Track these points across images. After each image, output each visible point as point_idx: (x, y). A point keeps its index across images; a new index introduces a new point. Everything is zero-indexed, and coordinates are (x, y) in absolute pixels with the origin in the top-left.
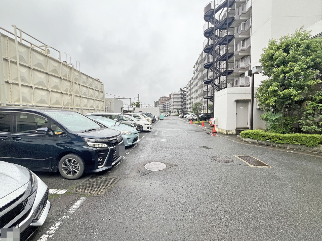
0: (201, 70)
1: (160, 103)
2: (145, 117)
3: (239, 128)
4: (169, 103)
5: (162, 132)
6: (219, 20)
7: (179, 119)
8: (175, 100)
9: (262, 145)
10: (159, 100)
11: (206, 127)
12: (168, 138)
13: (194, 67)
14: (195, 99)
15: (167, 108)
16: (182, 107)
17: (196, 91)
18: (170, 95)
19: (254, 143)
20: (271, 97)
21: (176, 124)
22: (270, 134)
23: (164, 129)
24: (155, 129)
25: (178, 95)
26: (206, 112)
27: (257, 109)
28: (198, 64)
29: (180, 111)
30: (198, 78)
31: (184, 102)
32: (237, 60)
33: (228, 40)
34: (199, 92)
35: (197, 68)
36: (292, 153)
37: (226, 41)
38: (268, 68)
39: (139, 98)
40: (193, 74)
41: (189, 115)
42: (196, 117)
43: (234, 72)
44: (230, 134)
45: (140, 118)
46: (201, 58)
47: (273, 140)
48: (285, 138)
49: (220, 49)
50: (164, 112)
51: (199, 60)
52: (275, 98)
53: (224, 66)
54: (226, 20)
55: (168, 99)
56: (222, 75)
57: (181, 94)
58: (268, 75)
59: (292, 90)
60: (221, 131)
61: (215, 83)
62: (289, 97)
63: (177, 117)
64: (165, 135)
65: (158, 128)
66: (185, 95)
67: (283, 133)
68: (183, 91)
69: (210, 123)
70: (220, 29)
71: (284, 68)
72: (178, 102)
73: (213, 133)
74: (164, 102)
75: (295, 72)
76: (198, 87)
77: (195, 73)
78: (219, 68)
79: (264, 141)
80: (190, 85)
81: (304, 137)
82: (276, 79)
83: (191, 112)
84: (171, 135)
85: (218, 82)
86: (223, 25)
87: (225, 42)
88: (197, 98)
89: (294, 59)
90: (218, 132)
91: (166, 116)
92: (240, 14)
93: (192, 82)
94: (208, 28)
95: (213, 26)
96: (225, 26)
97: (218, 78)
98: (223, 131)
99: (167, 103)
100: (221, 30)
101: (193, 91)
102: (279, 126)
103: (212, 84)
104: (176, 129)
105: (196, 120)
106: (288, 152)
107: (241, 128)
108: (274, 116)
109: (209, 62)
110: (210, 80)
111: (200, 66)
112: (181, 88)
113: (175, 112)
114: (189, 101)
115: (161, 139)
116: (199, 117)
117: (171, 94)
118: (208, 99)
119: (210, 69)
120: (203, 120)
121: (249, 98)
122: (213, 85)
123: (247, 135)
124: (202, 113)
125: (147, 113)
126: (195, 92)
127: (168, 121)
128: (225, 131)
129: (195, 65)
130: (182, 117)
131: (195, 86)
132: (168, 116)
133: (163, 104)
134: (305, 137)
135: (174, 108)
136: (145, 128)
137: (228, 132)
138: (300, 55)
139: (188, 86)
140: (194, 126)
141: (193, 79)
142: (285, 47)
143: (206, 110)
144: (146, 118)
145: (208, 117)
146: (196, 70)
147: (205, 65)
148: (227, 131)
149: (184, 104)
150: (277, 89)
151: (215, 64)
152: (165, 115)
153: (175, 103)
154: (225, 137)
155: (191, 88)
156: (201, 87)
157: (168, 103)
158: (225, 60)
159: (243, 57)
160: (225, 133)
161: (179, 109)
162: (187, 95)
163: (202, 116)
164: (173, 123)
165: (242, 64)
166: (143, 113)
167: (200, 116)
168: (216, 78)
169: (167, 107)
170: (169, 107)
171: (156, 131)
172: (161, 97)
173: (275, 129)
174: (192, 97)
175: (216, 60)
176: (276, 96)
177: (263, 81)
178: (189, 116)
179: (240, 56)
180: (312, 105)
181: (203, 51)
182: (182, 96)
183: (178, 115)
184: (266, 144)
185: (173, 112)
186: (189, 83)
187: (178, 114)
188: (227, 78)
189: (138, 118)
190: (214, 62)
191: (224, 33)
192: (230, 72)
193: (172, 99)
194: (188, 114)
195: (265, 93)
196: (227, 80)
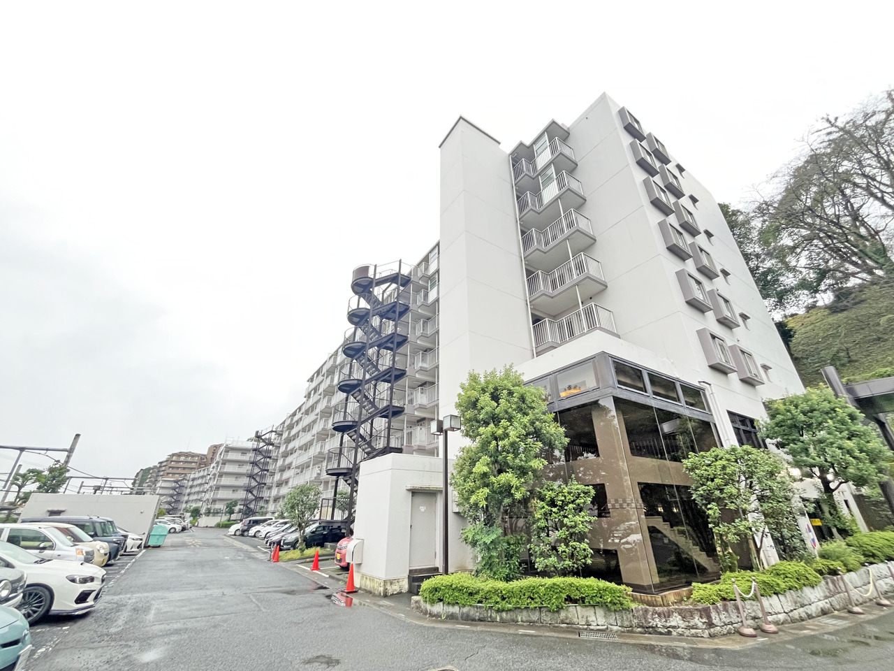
0: (329, 393)
1: (162, 473)
2: (76, 540)
3: (416, 571)
4: (203, 477)
5: (147, 609)
6: (381, 300)
7: (230, 541)
8: (229, 468)
9: (470, 622)
10: (161, 463)
11: (325, 574)
12: (174, 638)
13: (311, 380)
14: (299, 471)
15: (189, 495)
16: (250, 495)
17: (305, 447)
18: (214, 449)
19: (452, 617)
20: (479, 488)
21: (215, 564)
22: (483, 584)
23: (159, 594)
24: (116, 598)
25: (244, 451)
26: (329, 518)
27: (454, 513)
28: (323, 376)
29: (237, 509)
30: (318, 410)
31: (258, 479)
32: (412, 388)
33: (394, 343)
34: (314, 451)
35: (319, 384)
36: (529, 635)
37: (392, 343)
38: (471, 423)
39: (71, 451)
40: (305, 397)
41: (270, 525)
42: (296, 535)
43: (406, 411)
44: (393, 594)
45: (47, 544)
46: (331, 362)
47: (490, 603)
48: (512, 594)
49: (378, 357)
50: (169, 512)
51: (326, 365)
52: (487, 490)
53: (385, 395)
54: (394, 305)
55: (203, 461)
56: (380, 415)
57: (255, 450)
58: (471, 437)
59: (510, 475)
60: (369, 585)
61: (362, 431)
62: (507, 490)
63: (221, 532)
64: (162, 627)
65: (133, 592)
66: (267, 455)
67: (508, 579)
68: (264, 441)
69: (338, 556)
70: (382, 316)
71: (495, 429)
72: (238, 475)
73: (348, 593)
74: (180, 471)
75: (511, 439)
76: (314, 436)
77: (312, 396)
78: (374, 399)
79: (474, 606)
80: (291, 427)
81: (542, 586)
82: (484, 447)
83: (276, 515)
84: (190, 625)
85: (368, 431)
86: (388, 311)
87: (389, 345)
88: (303, 468)
89: (506, 416)
90: (360, 588)
91: (175, 532)
92: (419, 304)
93: (296, 418)
94: (358, 308)
95: (369, 307)
96: (391, 315)
97: (370, 421)
98: (376, 586)
99: (192, 476)
100: (384, 320)
101: (297, 447)
102: (498, 559)
103: (354, 433)
104: (216, 592)
105: (294, 545)
106: (521, 635)
107: (421, 571)
108: (488, 533)
109: (352, 378)
110: (351, 424)
111: (328, 382)
112: (257, 432)
113: (216, 513)
114: (277, 477)
115: (142, 650)
116: (304, 533)
117: (220, 445)
118: (338, 475)
119: (352, 395)
120: (317, 545)
121: (440, 484)
122: (355, 437)
123: (437, 595)
124: (315, 521)
125: (95, 519)
126: (301, 448)
127: (181, 554)
128: (382, 584)
129: (313, 376)
130: (242, 535)
131: (304, 430)
132: (184, 529)
133: (175, 482)
134: (544, 585)
135: (219, 496)
136: (64, 603)
137: (388, 587)
138: (514, 410)
139: (283, 427)
140: (285, 570)
141: (303, 410)
142: (492, 391)
143: (330, 510)
144: (81, 546)
145: (333, 534)
146: (315, 390)
147: (341, 384)
148: (385, 582)
149: (259, 484)
150: (488, 470)
151: (367, 386)
152: (173, 525)
153: (225, 481)
154: (380, 606)
155: (291, 435)
156: (322, 436)
157: (197, 476)
158: (388, 381)
159: (423, 384)
160: (381, 589)
161: (235, 503)
162: (274, 455)
163: (313, 532)
164: (202, 564)
165: (421, 398)
166: (69, 522)
167: (308, 530)
168: (366, 420)
169: (188, 491)
170: (198, 492)
171: (119, 607)
172: (177, 451)
173: (491, 570)
174: (291, 463)
175: (368, 377)
176: (487, 485)
177: (464, 449)
178: (271, 530)
179: (418, 380)
180: (543, 510)
181: (339, 348)
182: (258, 458)
183: (227, 526)
184: (477, 618)
185: (208, 513)
186: (288, 418)
187: (229, 520)
188: (389, 423)
189: (36, 544)
190: (364, 382)
191: (389, 327)
192: (398, 412)
193: (218, 463)
194: (265, 521)
195: (468, 478)
196: (389, 428)
